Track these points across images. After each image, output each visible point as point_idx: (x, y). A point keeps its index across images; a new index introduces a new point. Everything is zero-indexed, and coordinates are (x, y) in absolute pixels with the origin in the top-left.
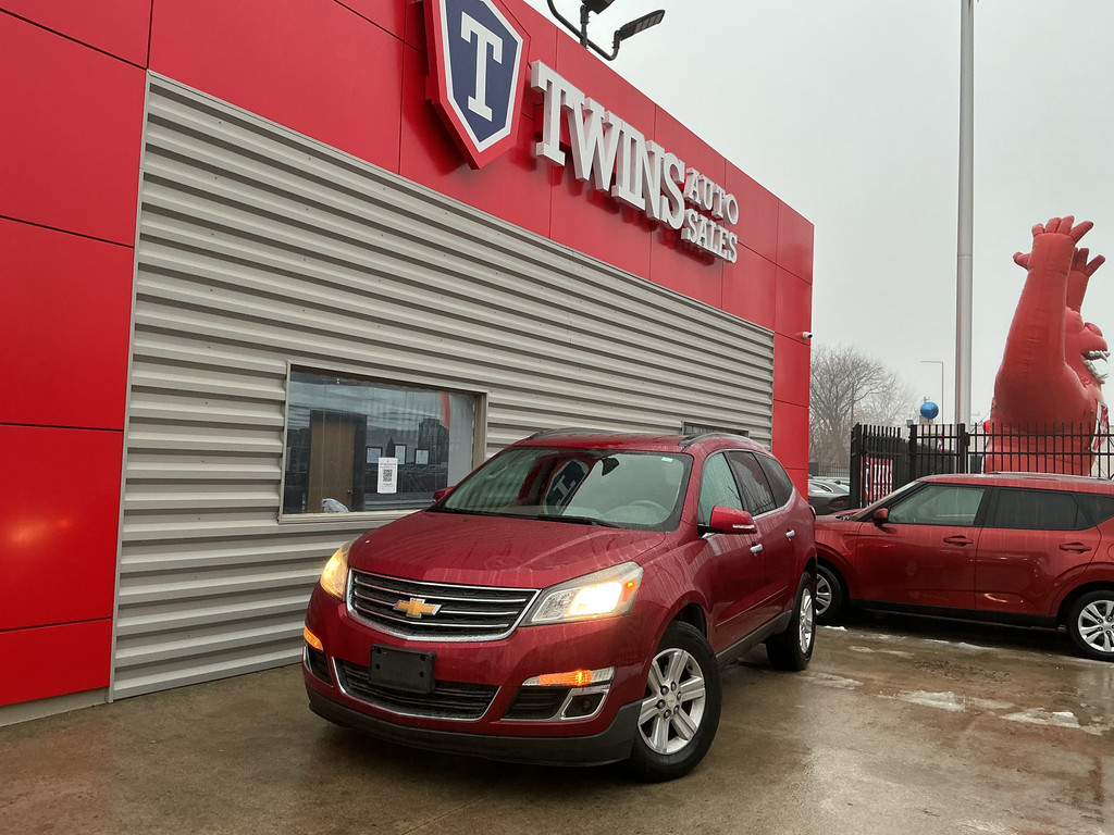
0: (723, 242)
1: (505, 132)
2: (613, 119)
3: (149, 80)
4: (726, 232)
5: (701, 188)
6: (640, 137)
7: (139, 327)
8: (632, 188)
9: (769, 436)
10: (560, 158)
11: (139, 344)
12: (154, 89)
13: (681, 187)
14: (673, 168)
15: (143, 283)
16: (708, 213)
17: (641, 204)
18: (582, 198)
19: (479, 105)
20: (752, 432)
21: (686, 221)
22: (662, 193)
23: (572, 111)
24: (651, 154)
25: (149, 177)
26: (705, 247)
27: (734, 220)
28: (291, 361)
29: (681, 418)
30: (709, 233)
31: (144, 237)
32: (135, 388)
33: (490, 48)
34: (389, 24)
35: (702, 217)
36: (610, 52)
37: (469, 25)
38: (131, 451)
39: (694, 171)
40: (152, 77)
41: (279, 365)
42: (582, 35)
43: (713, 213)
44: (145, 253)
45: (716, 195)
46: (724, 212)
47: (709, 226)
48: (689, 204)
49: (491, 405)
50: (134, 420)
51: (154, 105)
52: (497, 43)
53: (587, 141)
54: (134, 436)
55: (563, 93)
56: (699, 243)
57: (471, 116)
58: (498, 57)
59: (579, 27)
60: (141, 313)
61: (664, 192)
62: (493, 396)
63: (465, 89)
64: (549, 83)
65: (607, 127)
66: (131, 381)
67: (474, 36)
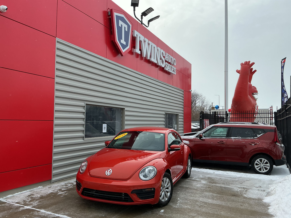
0: (173, 70)
1: (128, 47)
2: (150, 42)
5: (168, 57)
6: (155, 46)
7: (56, 97)
8: (154, 59)
9: (183, 115)
10: (139, 52)
11: (57, 101)
12: (58, 42)
13: (164, 57)
14: (162, 53)
15: (57, 87)
16: (169, 63)
17: (156, 62)
19: (123, 41)
21: (165, 65)
22: (160, 59)
23: (142, 41)
24: (158, 50)
26: (169, 71)
27: (175, 65)
28: (86, 103)
29: (165, 112)
30: (170, 68)
31: (57, 76)
32: (56, 111)
33: (125, 28)
34: (103, 23)
37: (121, 23)
38: (55, 125)
39: (167, 53)
40: (57, 39)
41: (83, 104)
42: (142, 22)
44: (57, 80)
45: (171, 59)
48: (166, 61)
49: (126, 111)
50: (56, 118)
51: (58, 46)
52: (126, 26)
53: (145, 47)
54: (56, 122)
55: (140, 37)
56: (168, 70)
57: (121, 44)
58: (126, 30)
59: (141, 20)
60: (57, 94)
62: (126, 109)
63: (120, 38)
65: (149, 44)
66: (55, 109)
67: (122, 25)
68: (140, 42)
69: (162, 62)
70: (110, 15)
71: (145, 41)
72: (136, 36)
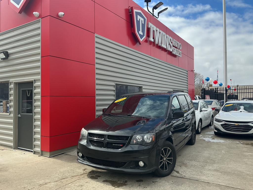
0: (179, 53)
1: (145, 37)
2: (161, 31)
3: (95, 35)
4: (180, 51)
5: (175, 43)
6: (165, 34)
7: (97, 79)
8: (164, 45)
9: (187, 92)
10: (152, 40)
11: (97, 82)
12: (96, 37)
13: (172, 43)
14: (171, 39)
15: (97, 71)
16: (176, 47)
17: (166, 48)
18: (155, 47)
19: (141, 33)
20: (185, 91)
21: (173, 49)
22: (169, 45)
23: (154, 31)
24: (167, 37)
25: (96, 53)
26: (176, 54)
27: (181, 49)
28: (116, 83)
29: (172, 89)
30: (177, 52)
31: (96, 63)
32: (97, 89)
33: (142, 21)
34: (125, 18)
35: (176, 49)
36: (157, 17)
37: (139, 17)
38: (97, 100)
39: (174, 39)
40: (96, 35)
41: (114, 84)
42: (153, 14)
43: (177, 47)
44: (97, 66)
45: (177, 44)
46: (179, 47)
47: (177, 50)
48: (173, 46)
49: (144, 89)
50: (97, 95)
51: (96, 40)
52: (143, 20)
53: (157, 36)
54: (97, 97)
55: (153, 28)
56: (175, 54)
57: (140, 35)
58: (143, 23)
59: (152, 13)
60: (97, 76)
61: (169, 44)
62: (144, 87)
63: (139, 30)
64: (151, 26)
65: (160, 33)
66: (96, 88)
67: (139, 19)
68: (153, 31)
69: (171, 47)
70: (131, 12)
71: (157, 31)
72: (150, 27)
